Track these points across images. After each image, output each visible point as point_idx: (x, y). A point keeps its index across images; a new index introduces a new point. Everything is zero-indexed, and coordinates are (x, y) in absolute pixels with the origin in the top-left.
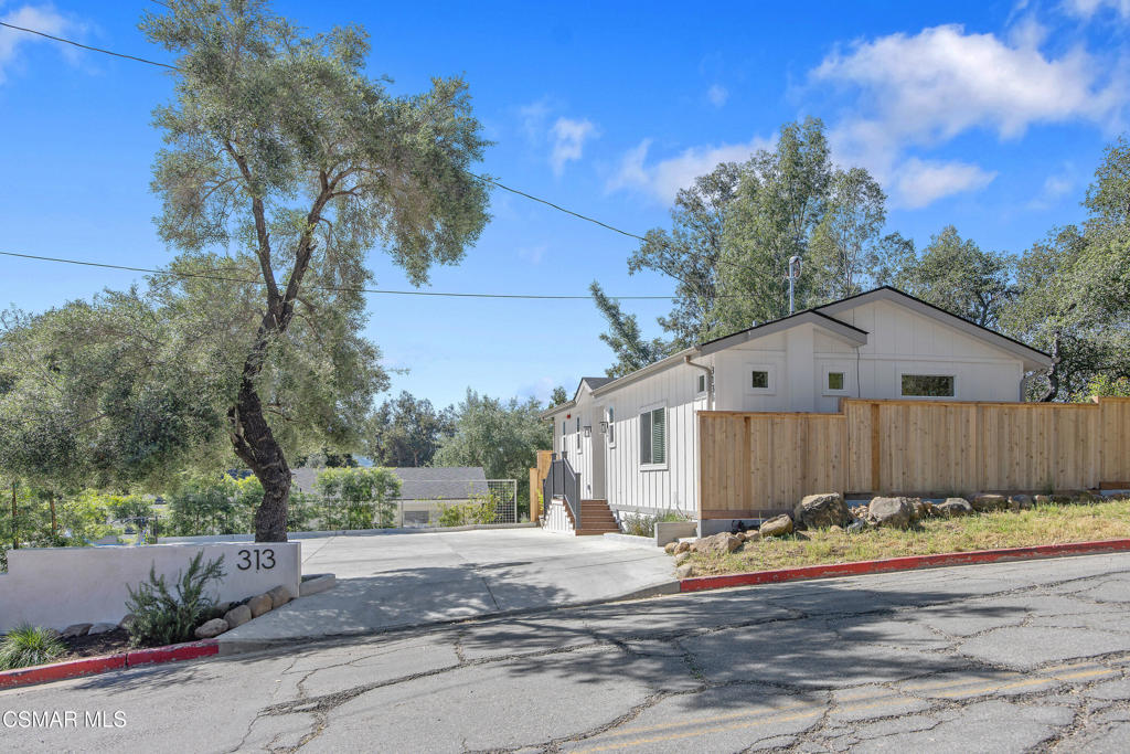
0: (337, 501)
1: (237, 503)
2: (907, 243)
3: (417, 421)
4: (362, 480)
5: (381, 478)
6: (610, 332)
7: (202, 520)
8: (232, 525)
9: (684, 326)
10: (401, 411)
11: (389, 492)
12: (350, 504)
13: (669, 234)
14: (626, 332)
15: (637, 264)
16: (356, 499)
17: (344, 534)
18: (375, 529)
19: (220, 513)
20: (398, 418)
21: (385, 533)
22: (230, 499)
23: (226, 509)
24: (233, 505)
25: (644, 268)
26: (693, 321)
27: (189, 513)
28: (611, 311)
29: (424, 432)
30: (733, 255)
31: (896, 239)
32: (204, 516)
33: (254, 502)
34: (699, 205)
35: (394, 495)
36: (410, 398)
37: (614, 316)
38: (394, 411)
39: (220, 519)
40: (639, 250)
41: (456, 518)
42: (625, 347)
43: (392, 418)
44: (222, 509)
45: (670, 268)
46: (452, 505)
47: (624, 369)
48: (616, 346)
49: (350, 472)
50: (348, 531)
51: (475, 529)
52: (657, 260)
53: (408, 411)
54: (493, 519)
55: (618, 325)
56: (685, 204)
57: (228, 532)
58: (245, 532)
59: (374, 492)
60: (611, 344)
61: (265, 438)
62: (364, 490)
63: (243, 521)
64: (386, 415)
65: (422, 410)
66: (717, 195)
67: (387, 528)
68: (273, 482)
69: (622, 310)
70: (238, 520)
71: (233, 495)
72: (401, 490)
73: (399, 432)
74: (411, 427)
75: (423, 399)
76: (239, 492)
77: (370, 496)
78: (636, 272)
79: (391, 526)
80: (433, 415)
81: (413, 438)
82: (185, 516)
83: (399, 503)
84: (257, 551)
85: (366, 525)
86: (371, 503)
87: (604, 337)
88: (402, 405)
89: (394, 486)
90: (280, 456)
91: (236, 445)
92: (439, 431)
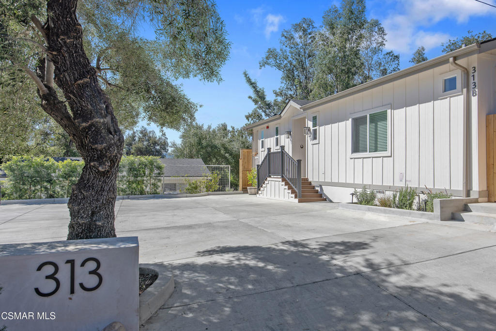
0: (123, 177)
1: (58, 177)
2: (396, 57)
3: (148, 140)
4: (140, 164)
5: (151, 163)
6: (254, 96)
7: (33, 188)
8: (54, 192)
9: (286, 95)
10: (141, 135)
11: (156, 171)
12: (132, 179)
13: (278, 50)
14: (260, 96)
15: (263, 64)
16: (136, 176)
17: (128, 198)
18: (147, 195)
19: (45, 184)
20: (140, 139)
21: (154, 197)
22: (53, 175)
23: (50, 181)
24: (55, 178)
25: (266, 66)
26: (290, 92)
27: (24, 184)
28: (253, 85)
29: (152, 145)
30: (324, 54)
31: (391, 54)
32: (35, 186)
33: (69, 177)
34: (292, 37)
35: (159, 174)
36: (145, 129)
37: (254, 87)
38: (138, 135)
39: (46, 188)
40: (265, 57)
41: (196, 188)
42: (260, 103)
43: (137, 139)
44: (47, 182)
45: (279, 67)
46: (193, 180)
47: (254, 115)
48: (256, 102)
49: (133, 158)
50: (131, 196)
51: (208, 195)
52: (273, 62)
53: (145, 135)
54: (216, 189)
55: (257, 92)
56: (285, 37)
57: (51, 196)
58: (62, 196)
59: (147, 172)
60: (254, 101)
61: (87, 80)
62: (141, 170)
63: (62, 189)
64: (134, 137)
65: (151, 135)
66: (301, 33)
67: (155, 195)
68: (99, 147)
69: (258, 85)
70: (58, 189)
71: (55, 172)
72: (164, 170)
73: (140, 145)
74: (145, 143)
75: (151, 130)
76: (59, 170)
77: (145, 174)
78: (263, 68)
79: (157, 193)
80: (156, 138)
81: (147, 148)
82: (21, 186)
83: (162, 178)
84: (72, 262)
85: (142, 193)
86: (145, 179)
87: (250, 97)
88: (141, 132)
89: (159, 168)
90: (108, 111)
91: (44, 97)
92: (158, 145)
